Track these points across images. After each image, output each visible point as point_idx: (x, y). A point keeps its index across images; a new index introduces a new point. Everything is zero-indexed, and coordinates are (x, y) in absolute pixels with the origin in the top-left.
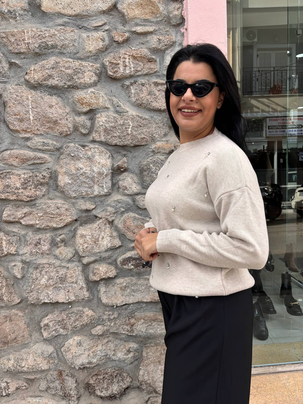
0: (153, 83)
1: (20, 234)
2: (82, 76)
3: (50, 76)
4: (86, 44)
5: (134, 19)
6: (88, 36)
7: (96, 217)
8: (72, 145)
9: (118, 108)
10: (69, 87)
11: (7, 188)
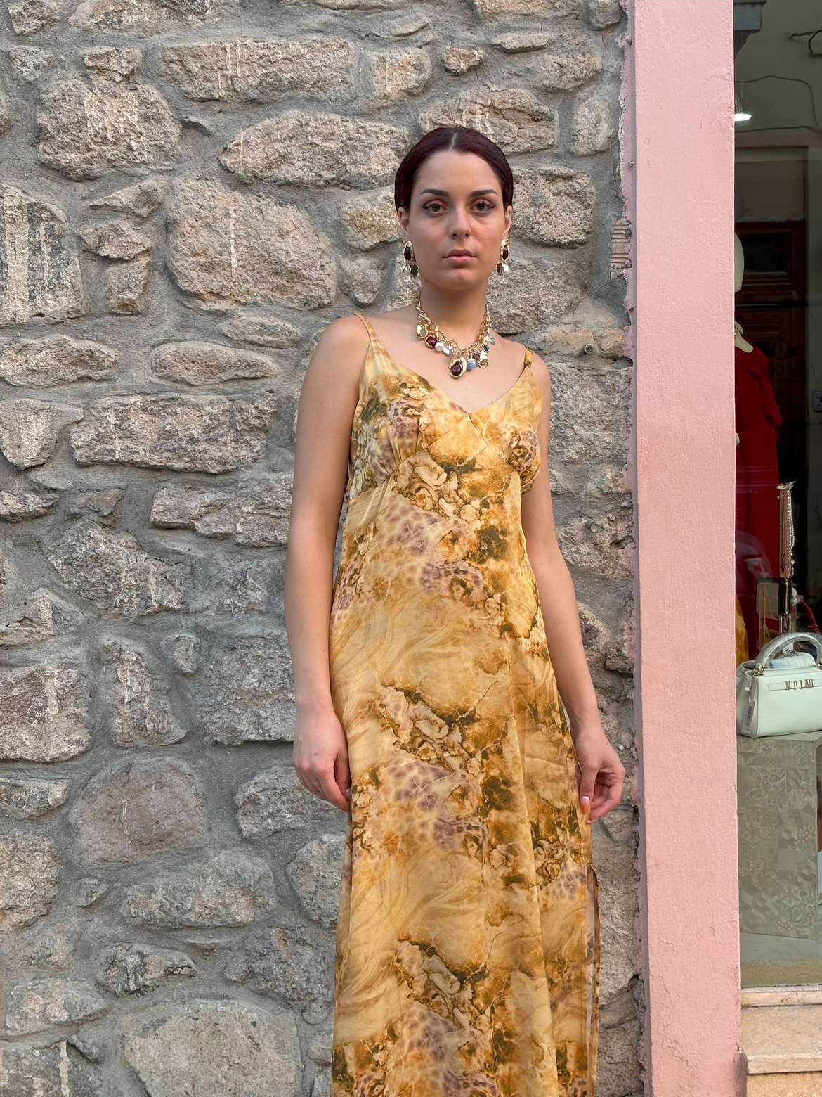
0: (541, 174)
1: (192, 558)
2: (364, 158)
3: (285, 158)
4: (376, 78)
5: (497, 14)
6: (382, 59)
10: (328, 183)
11: (167, 439)
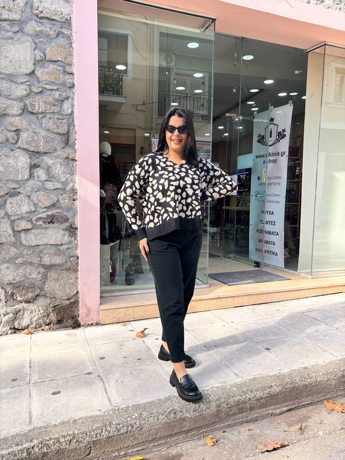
0: (56, 118)
2: (12, 109)
4: (15, 91)
5: (44, 80)
7: (20, 193)
8: (5, 149)
9: (34, 130)
10: (4, 114)
